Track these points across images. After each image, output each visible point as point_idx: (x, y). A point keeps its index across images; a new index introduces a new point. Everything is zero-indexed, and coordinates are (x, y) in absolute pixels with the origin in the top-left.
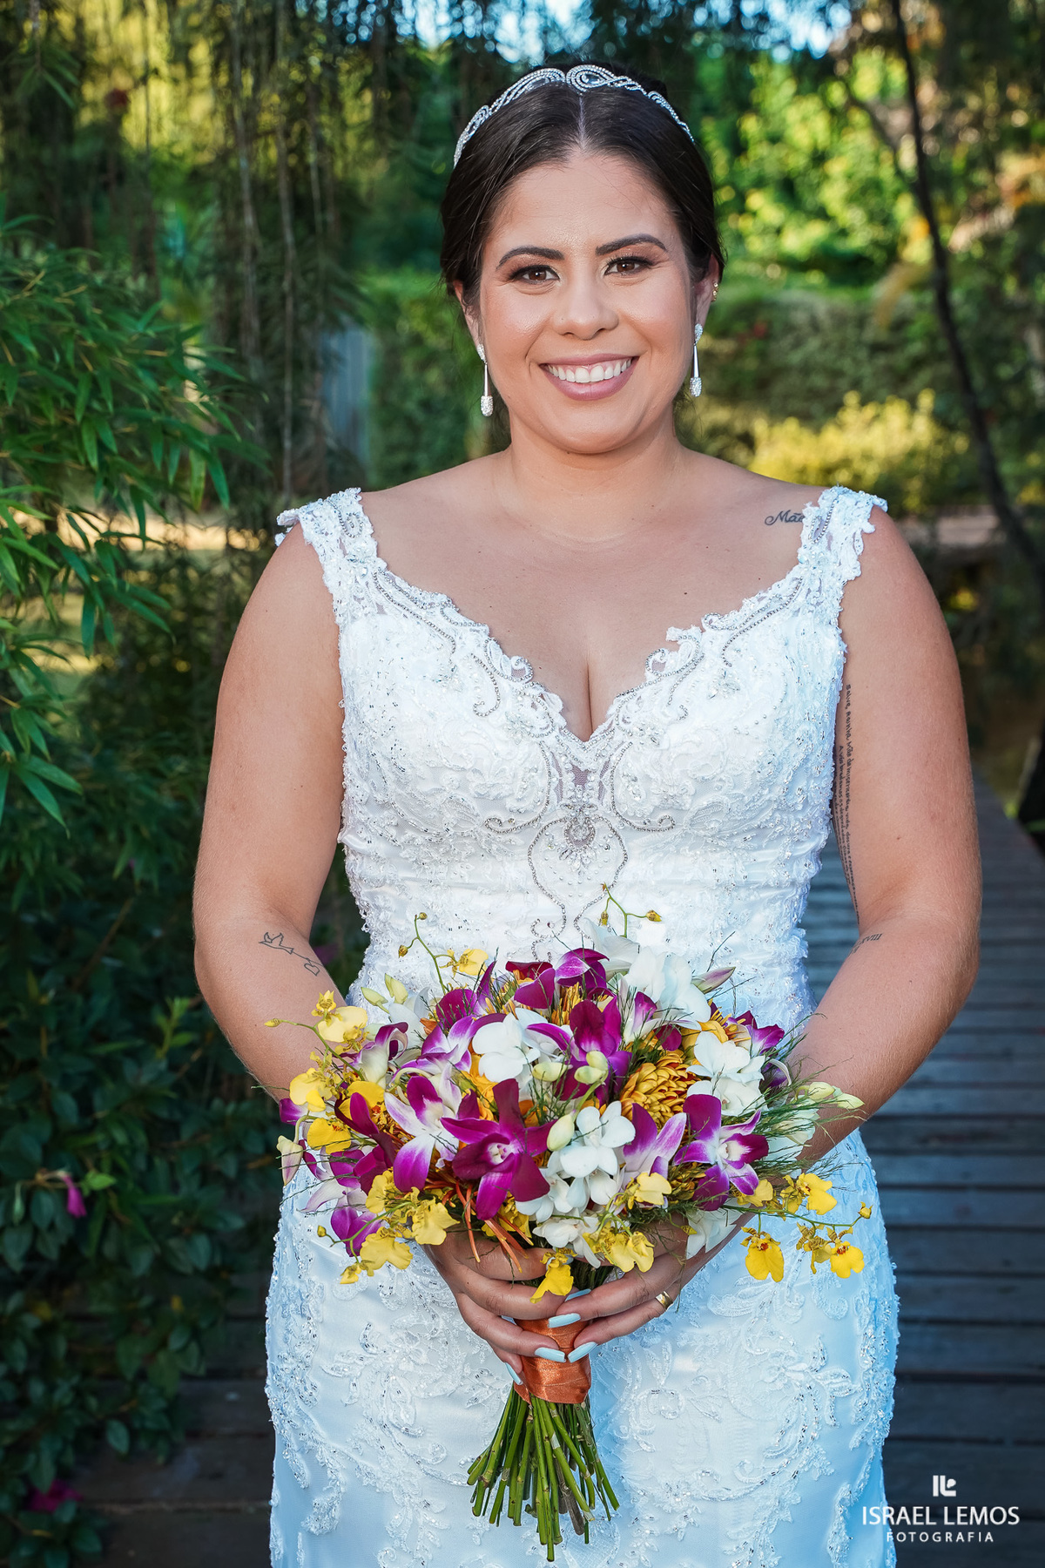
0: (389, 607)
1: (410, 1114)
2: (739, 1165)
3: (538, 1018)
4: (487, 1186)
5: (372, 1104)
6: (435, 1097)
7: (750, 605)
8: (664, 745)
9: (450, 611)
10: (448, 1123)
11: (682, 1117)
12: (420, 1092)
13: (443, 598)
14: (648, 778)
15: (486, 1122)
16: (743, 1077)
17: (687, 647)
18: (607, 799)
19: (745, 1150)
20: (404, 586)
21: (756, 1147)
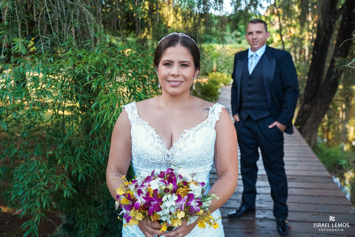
0: (138, 124)
1: (138, 196)
2: (197, 206)
3: (161, 179)
4: (150, 209)
5: (131, 195)
6: (142, 193)
7: (199, 126)
8: (182, 151)
9: (149, 126)
10: (144, 198)
11: (187, 197)
12: (140, 192)
13: (148, 123)
14: (180, 157)
15: (151, 198)
16: (198, 191)
17: (187, 133)
18: (173, 160)
19: (198, 204)
20: (141, 120)
21: (200, 204)
